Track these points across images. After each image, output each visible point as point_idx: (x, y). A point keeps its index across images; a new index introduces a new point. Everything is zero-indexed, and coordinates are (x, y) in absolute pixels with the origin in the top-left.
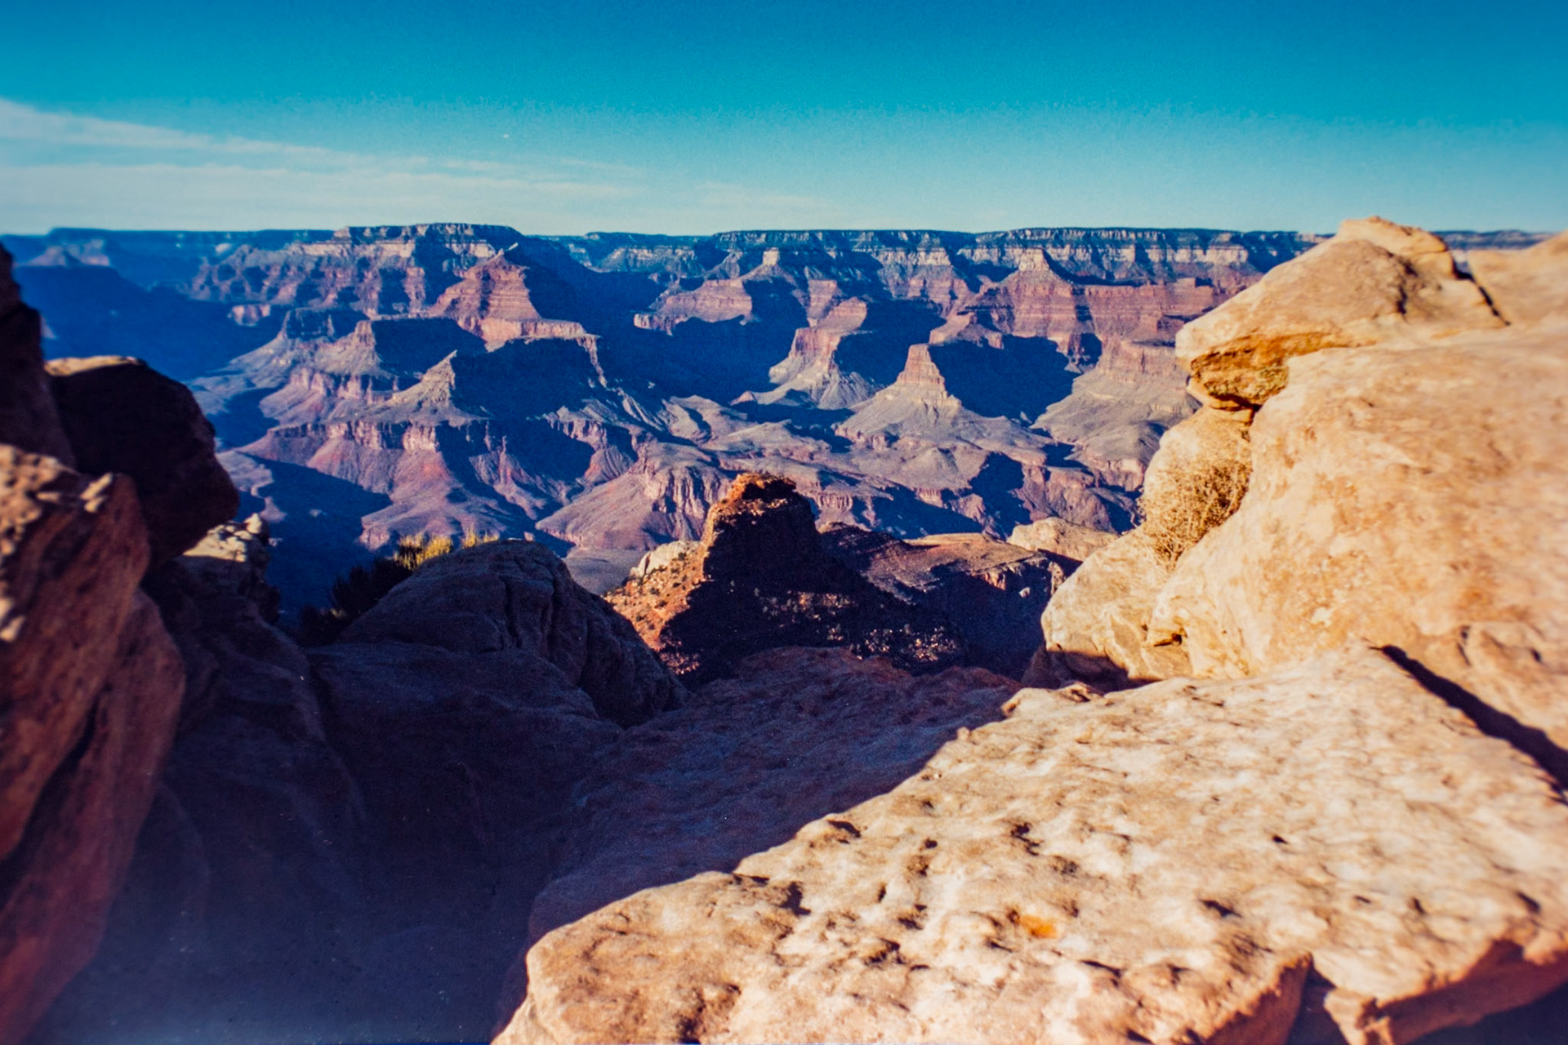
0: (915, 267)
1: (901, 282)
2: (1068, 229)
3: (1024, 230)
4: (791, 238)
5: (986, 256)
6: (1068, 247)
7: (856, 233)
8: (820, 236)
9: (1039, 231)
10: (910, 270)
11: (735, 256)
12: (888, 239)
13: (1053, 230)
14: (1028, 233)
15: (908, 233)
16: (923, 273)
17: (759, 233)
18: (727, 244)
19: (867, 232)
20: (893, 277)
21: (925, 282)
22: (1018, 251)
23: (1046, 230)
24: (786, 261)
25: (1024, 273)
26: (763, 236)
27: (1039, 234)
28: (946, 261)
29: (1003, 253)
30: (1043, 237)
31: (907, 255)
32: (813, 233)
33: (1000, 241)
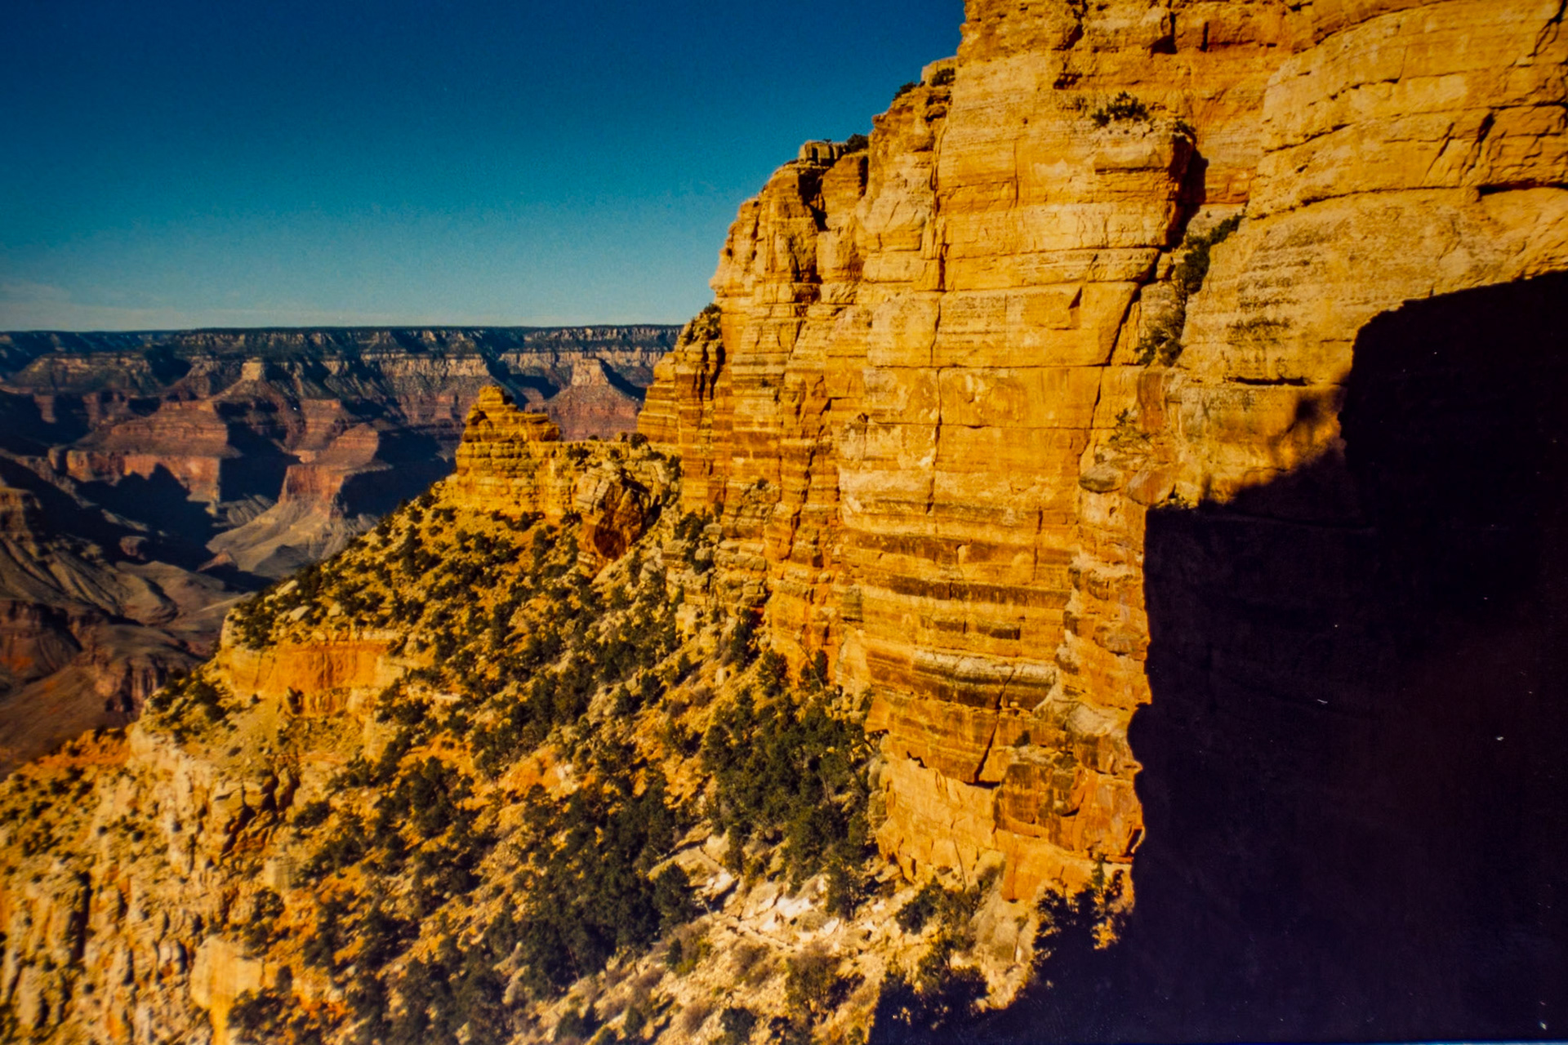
0: (444, 378)
1: (426, 398)
2: (639, 327)
3: (583, 328)
4: (279, 341)
5: (536, 362)
6: (639, 349)
7: (368, 332)
8: (318, 339)
9: (603, 329)
10: (438, 382)
11: (202, 366)
12: (408, 340)
13: (619, 328)
14: (589, 332)
15: (436, 330)
16: (455, 386)
17: (236, 332)
18: (191, 349)
19: (381, 330)
20: (415, 393)
21: (457, 399)
22: (576, 356)
23: (612, 328)
24: (273, 373)
25: (580, 387)
26: (242, 337)
27: (603, 334)
28: (483, 371)
29: (557, 359)
30: (608, 337)
31: (432, 363)
32: (308, 332)
33: (552, 341)
